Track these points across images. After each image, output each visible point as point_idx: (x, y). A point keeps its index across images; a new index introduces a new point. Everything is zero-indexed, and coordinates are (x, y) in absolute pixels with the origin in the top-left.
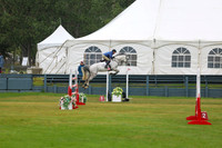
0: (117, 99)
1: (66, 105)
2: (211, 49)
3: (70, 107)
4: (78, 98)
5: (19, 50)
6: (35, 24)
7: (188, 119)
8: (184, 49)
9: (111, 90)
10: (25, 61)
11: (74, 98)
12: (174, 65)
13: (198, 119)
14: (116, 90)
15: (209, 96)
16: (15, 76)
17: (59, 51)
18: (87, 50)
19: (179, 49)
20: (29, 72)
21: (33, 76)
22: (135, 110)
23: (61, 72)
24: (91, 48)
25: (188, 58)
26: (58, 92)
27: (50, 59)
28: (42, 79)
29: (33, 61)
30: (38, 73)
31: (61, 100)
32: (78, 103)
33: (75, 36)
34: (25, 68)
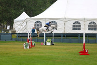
0: (49, 44)
1: (26, 46)
2: (90, 22)
3: (28, 48)
4: (32, 43)
5: (6, 23)
6: (13, 11)
7: (80, 53)
8: (78, 22)
9: (46, 40)
10: (8, 27)
11: (30, 44)
12: (74, 29)
13: (84, 53)
14: (48, 40)
15: (89, 43)
16: (4, 34)
17: (23, 23)
18: (35, 23)
19: (76, 22)
20: (10, 32)
21: (12, 34)
22: (56, 49)
23: (24, 32)
24: (37, 22)
25: (80, 26)
26: (23, 41)
27: (19, 26)
28: (16, 35)
29: (12, 27)
30: (14, 33)
31: (24, 44)
32: (32, 46)
33: (30, 16)
34: (8, 30)
